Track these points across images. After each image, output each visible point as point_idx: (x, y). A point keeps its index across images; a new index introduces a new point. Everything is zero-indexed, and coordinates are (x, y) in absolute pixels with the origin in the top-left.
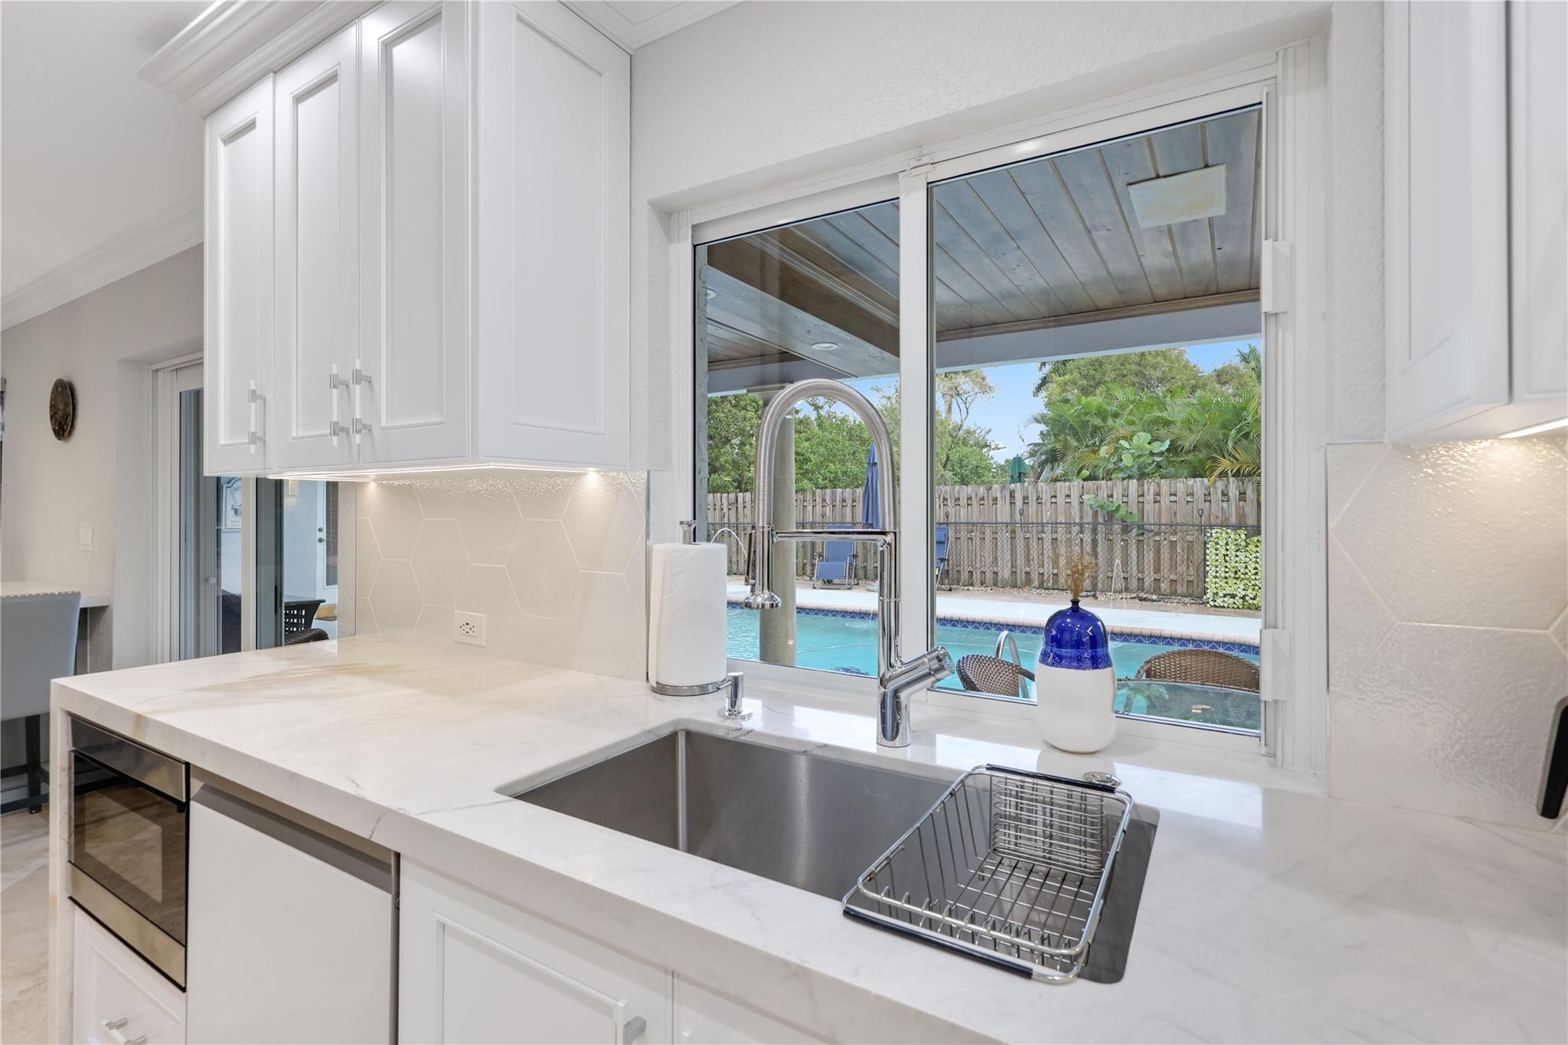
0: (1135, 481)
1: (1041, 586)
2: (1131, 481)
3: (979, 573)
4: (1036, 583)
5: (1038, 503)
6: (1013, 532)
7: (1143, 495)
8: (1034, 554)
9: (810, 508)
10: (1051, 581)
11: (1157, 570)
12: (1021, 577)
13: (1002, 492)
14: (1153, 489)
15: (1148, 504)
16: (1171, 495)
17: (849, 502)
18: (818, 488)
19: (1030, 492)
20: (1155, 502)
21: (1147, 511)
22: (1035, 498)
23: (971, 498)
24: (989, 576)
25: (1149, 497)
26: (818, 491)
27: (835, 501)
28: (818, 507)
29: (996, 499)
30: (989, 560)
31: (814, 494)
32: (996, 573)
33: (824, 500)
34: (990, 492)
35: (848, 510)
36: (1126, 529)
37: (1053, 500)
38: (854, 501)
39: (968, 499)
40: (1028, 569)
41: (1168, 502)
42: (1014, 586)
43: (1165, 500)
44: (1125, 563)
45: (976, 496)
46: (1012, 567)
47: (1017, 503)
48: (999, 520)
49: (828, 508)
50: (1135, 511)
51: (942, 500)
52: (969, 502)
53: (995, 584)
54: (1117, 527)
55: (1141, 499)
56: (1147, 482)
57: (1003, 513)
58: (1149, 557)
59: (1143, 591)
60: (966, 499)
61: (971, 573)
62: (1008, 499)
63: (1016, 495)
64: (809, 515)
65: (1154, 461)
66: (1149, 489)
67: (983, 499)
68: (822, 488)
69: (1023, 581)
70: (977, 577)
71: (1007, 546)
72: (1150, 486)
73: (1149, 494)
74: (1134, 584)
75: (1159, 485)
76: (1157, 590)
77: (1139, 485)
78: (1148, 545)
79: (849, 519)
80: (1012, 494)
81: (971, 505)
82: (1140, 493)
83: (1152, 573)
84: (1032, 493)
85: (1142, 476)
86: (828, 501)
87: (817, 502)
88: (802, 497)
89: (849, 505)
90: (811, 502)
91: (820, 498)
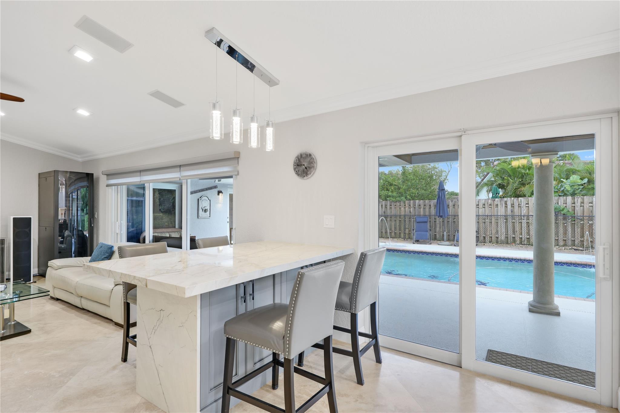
0: (570, 197)
1: (521, 243)
2: (568, 197)
3: (488, 237)
4: (518, 242)
5: (519, 207)
6: (506, 219)
7: (574, 203)
8: (517, 228)
9: (403, 209)
10: (526, 241)
11: (582, 236)
12: (511, 240)
13: (500, 202)
14: (580, 200)
15: (577, 207)
16: (589, 203)
17: (422, 206)
18: (407, 200)
19: (515, 202)
20: (580, 206)
21: (577, 210)
22: (517, 205)
23: (484, 205)
24: (494, 239)
25: (578, 204)
26: (407, 202)
27: (415, 206)
28: (406, 208)
29: (497, 205)
30: (494, 232)
31: (404, 202)
32: (497, 238)
33: (410, 205)
34: (494, 202)
35: (422, 209)
36: (565, 219)
37: (527, 205)
38: (425, 205)
39: (483, 205)
40: (514, 236)
41: (588, 206)
42: (507, 243)
43: (586, 206)
44: (565, 233)
45: (487, 203)
46: (506, 234)
47: (508, 207)
48: (499, 214)
49: (411, 209)
50: (570, 210)
52: (484, 206)
53: (497, 242)
54: (561, 217)
55: (573, 205)
56: (577, 197)
57: (501, 211)
58: (578, 230)
59: (574, 246)
60: (482, 205)
61: (484, 237)
62: (504, 205)
63: (508, 203)
64: (402, 212)
65: (579, 188)
66: (577, 200)
67: (491, 205)
68: (408, 200)
69: (512, 240)
70: (488, 239)
71: (503, 226)
72: (578, 200)
73: (577, 203)
74: (570, 243)
75: (583, 199)
76: (582, 246)
77: (572, 199)
78: (577, 225)
79: (422, 213)
80: (506, 204)
81: (485, 207)
82: (573, 202)
83: (579, 238)
84: (516, 202)
85: (573, 194)
86: (412, 206)
87: (406, 206)
88: (399, 204)
89: (422, 207)
90: (403, 206)
91: (408, 204)
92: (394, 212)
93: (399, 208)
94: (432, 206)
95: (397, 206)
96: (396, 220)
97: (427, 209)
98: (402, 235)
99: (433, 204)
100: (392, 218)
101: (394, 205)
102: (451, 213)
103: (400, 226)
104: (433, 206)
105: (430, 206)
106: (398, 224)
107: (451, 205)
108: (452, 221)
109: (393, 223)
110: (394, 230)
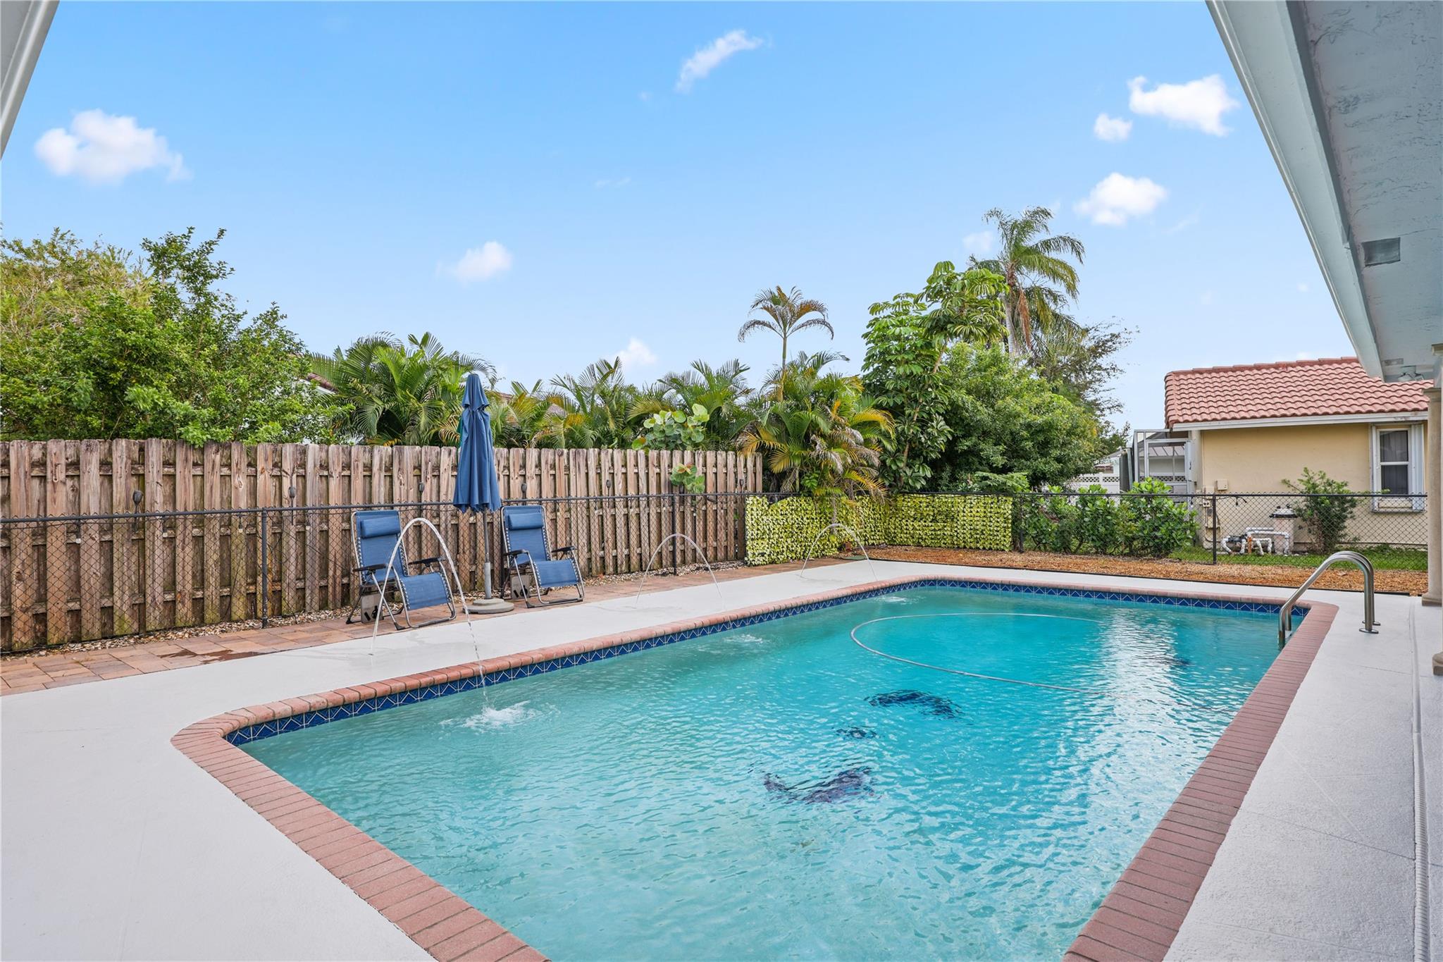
1: (615, 571)
4: (610, 569)
5: (609, 473)
6: (588, 509)
8: (608, 532)
9: (241, 481)
10: (624, 564)
12: (597, 566)
13: (575, 459)
17: (336, 470)
19: (602, 459)
22: (609, 468)
28: (261, 478)
34: (561, 459)
37: (626, 470)
40: (602, 554)
42: (590, 575)
44: (683, 535)
45: (547, 463)
46: (587, 552)
47: (591, 473)
48: (573, 496)
51: (501, 468)
52: (540, 471)
62: (582, 469)
63: (589, 463)
66: (699, 459)
67: (554, 467)
73: (698, 464)
78: (699, 515)
80: (586, 464)
83: (702, 541)
86: (287, 465)
87: (259, 469)
88: (218, 457)
89: (335, 475)
90: (243, 466)
91: (266, 460)
92: (186, 498)
93: (217, 480)
94: (375, 468)
95: (208, 467)
96: (199, 540)
97: (358, 484)
98: (239, 608)
99: (381, 460)
100: (181, 528)
101: (186, 460)
102: (446, 494)
103: (225, 563)
104: (380, 469)
105: (369, 467)
106: (212, 556)
107: (446, 467)
108: (449, 526)
109: (186, 555)
110: (189, 587)
